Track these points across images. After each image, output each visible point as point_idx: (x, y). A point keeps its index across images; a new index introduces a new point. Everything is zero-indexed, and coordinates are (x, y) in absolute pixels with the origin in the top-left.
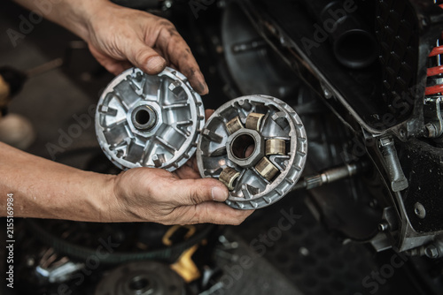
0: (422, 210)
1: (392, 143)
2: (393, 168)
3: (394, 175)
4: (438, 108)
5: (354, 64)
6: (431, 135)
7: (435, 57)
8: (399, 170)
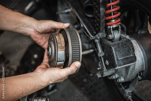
0: (107, 63)
1: (99, 41)
2: (99, 49)
3: (99, 51)
4: (112, 29)
5: (90, 16)
6: (110, 38)
7: (111, 13)
8: (101, 50)
